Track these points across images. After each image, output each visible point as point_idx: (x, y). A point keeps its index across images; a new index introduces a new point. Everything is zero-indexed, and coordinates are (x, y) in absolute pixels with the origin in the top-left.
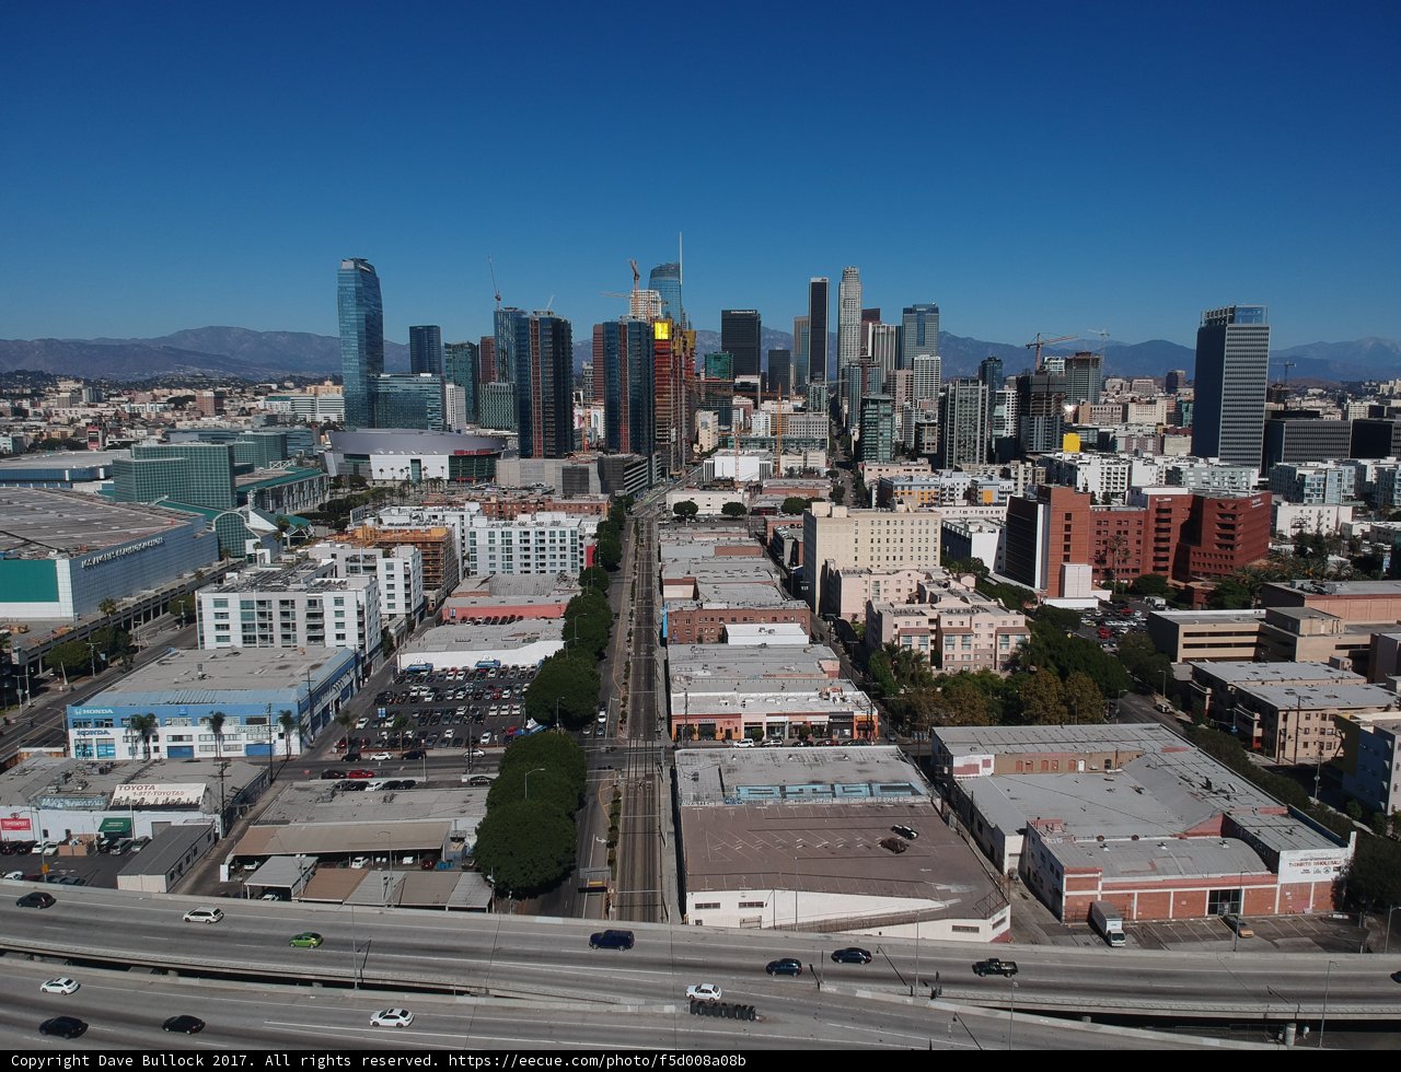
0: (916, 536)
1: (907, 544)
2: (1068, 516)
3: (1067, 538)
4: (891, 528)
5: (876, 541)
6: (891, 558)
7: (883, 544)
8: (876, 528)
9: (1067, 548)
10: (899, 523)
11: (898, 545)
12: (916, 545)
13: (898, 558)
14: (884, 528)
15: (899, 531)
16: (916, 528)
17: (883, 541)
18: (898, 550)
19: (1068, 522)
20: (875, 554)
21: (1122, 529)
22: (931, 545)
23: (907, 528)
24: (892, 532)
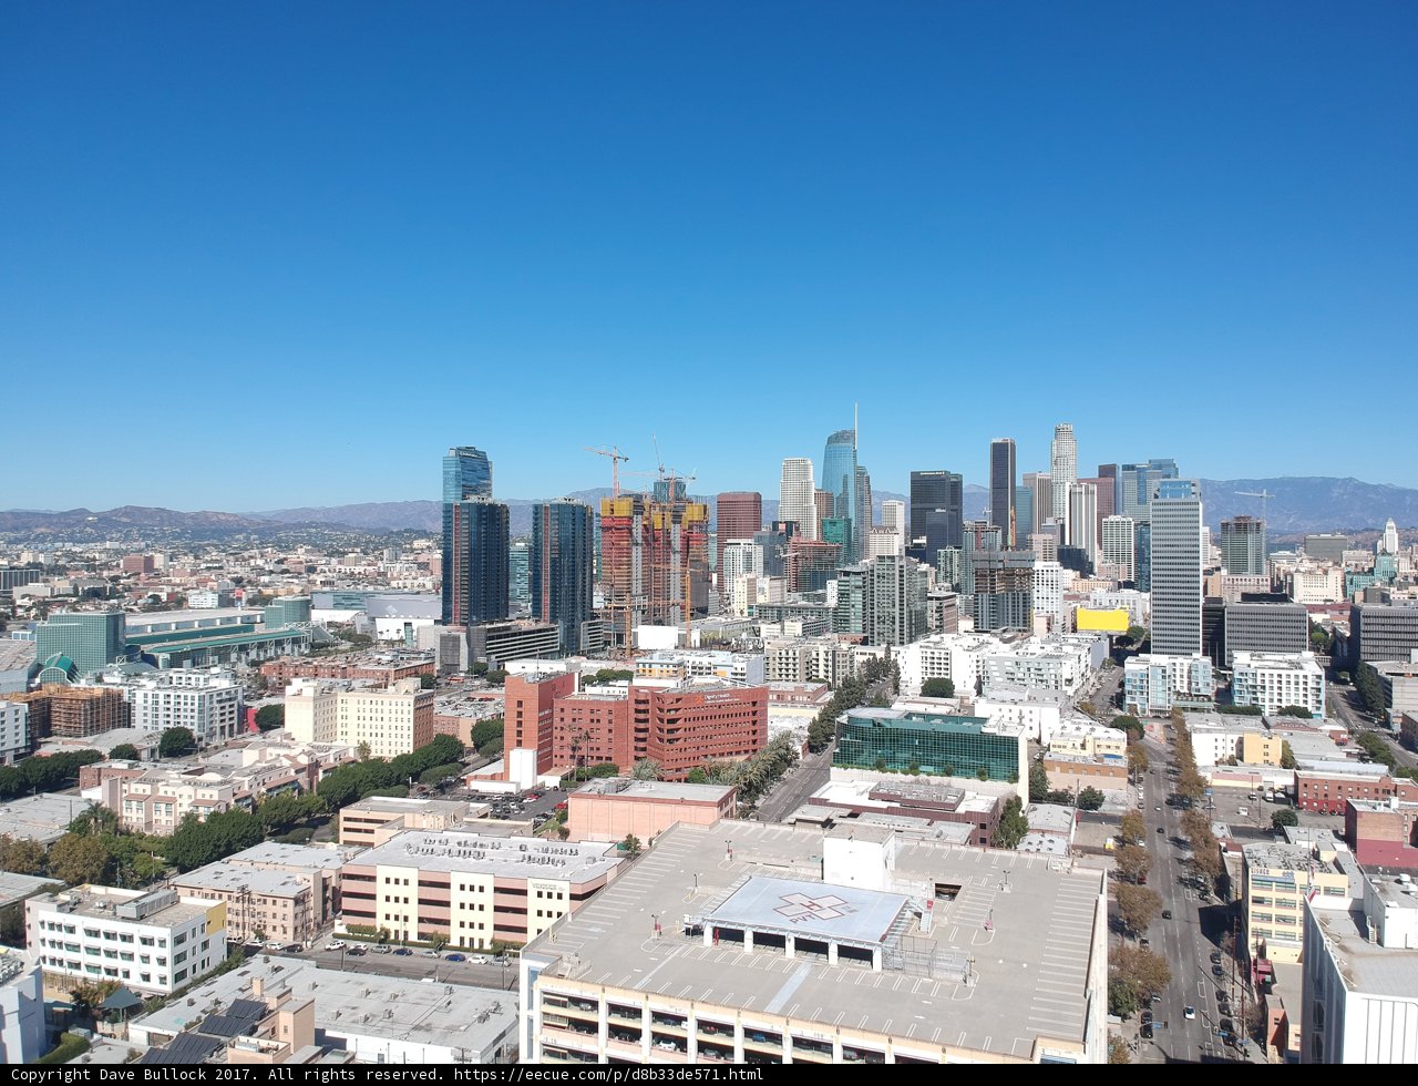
0: (393, 716)
1: (386, 723)
2: (520, 704)
3: (520, 723)
4: (374, 706)
5: (361, 718)
6: (374, 735)
7: (368, 722)
8: (361, 706)
9: (519, 733)
10: (380, 703)
11: (379, 723)
12: (393, 724)
13: (379, 735)
14: (368, 706)
15: (379, 711)
16: (393, 708)
17: (368, 718)
18: (379, 727)
19: (519, 709)
20: (361, 730)
21: (595, 717)
22: (406, 724)
23: (386, 708)
24: (374, 711)
